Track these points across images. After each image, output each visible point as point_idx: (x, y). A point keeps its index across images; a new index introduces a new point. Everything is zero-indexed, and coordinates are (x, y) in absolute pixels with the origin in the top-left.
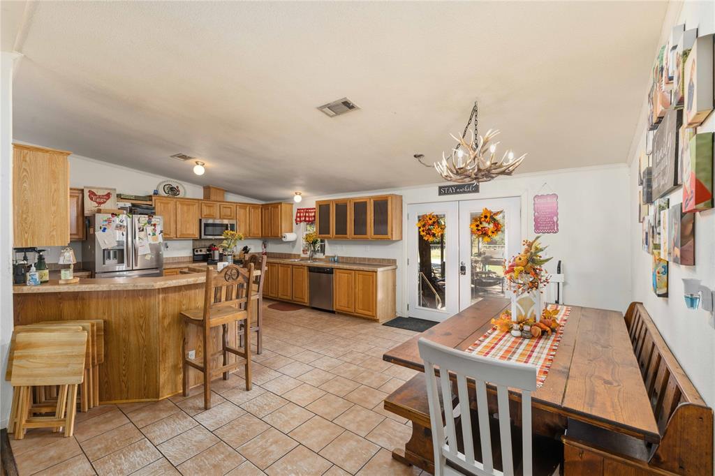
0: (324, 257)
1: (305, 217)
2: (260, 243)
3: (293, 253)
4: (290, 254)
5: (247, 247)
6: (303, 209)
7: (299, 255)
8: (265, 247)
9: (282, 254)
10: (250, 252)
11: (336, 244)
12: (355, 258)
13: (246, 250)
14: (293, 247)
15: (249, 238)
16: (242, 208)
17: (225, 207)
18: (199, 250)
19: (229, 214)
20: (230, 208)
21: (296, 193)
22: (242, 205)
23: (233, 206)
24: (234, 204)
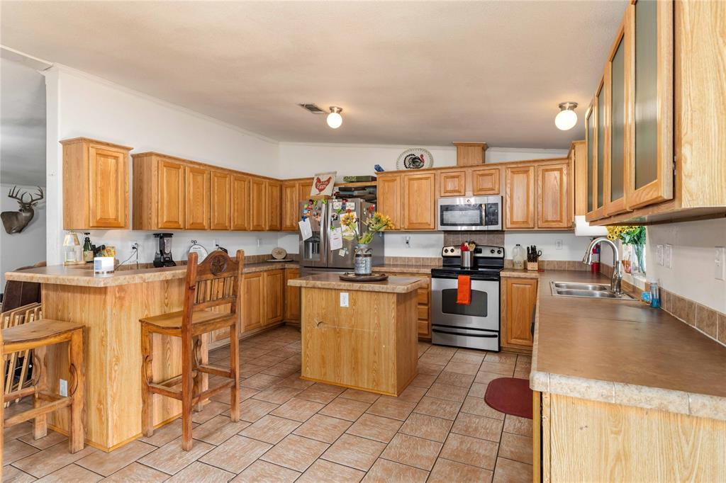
5: (534, 249)
13: (532, 255)
15: (536, 229)
16: (518, 172)
17: (482, 175)
18: (449, 249)
19: (490, 186)
20: (491, 175)
21: (562, 107)
22: (520, 165)
23: (497, 170)
24: (499, 167)
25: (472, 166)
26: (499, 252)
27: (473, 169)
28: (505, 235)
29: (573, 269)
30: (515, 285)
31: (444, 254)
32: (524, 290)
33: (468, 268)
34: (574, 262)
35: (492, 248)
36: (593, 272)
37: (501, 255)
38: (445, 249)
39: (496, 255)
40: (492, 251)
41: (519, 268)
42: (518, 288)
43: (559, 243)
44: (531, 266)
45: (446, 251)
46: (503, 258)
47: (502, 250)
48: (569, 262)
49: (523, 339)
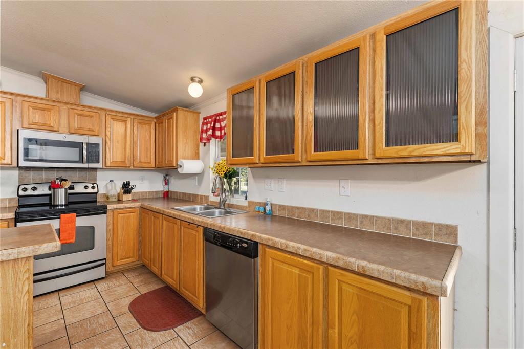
0: (245, 204)
1: (214, 129)
2: (159, 177)
3: (200, 193)
4: (196, 196)
5: (128, 183)
6: (211, 117)
7: (207, 197)
8: (167, 183)
9: (185, 194)
10: (133, 191)
11: (268, 177)
12: (312, 210)
13: (127, 188)
14: (200, 183)
15: (132, 168)
16: (117, 120)
17: (81, 115)
18: (29, 187)
19: (89, 126)
20: (92, 117)
21: (192, 80)
22: (118, 115)
23: (98, 114)
24: (99, 112)
25: (68, 103)
26: (93, 188)
27: (69, 106)
28: (98, 173)
29: (152, 197)
30: (120, 215)
31: (21, 193)
32: (129, 218)
33: (62, 206)
34: (153, 192)
35: (85, 185)
36: (164, 197)
37: (95, 190)
38: (21, 187)
39: (90, 190)
40: (86, 187)
41: (114, 200)
42: (124, 217)
43: (142, 179)
44: (126, 197)
45: (25, 190)
46: (96, 193)
47: (95, 185)
48: (149, 192)
49: (128, 258)
